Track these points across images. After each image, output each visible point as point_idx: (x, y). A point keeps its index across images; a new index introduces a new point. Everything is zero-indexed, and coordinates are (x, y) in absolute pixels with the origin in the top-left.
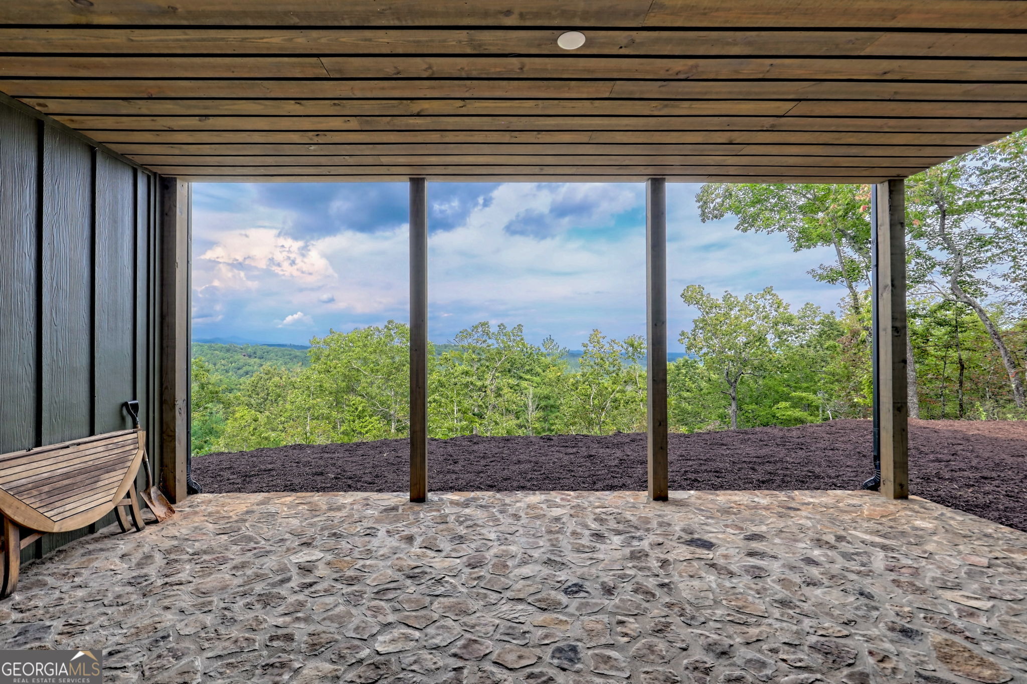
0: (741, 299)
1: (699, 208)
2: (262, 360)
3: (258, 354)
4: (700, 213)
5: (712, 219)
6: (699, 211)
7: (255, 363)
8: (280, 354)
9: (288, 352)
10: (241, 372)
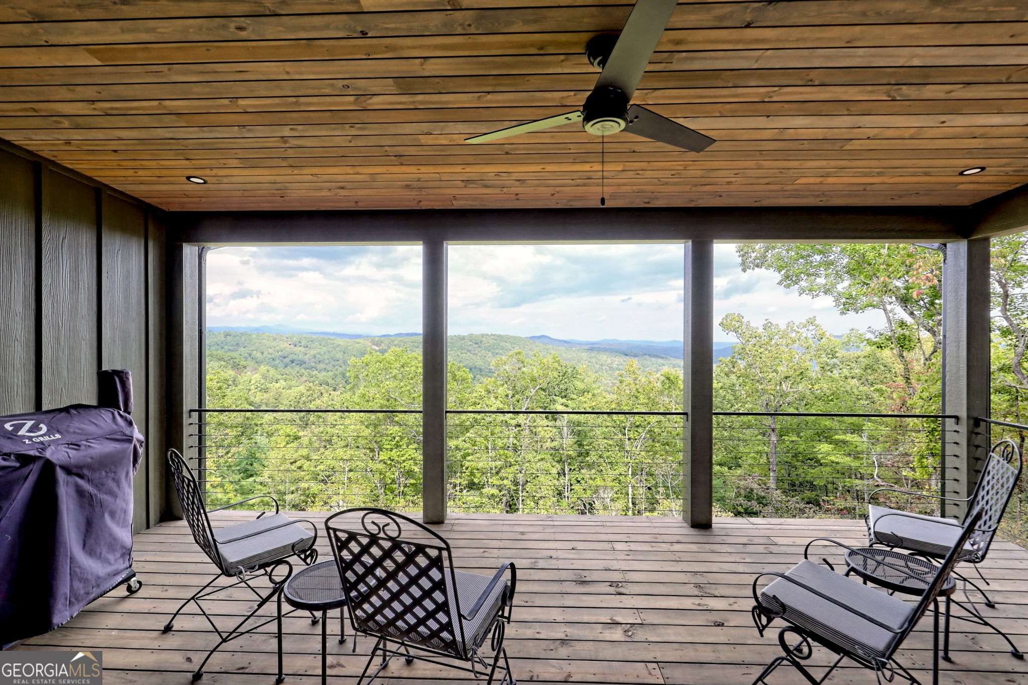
0: (783, 327)
1: (739, 256)
2: (307, 349)
3: (303, 343)
4: (741, 262)
5: (753, 269)
6: (740, 260)
7: (300, 351)
8: (323, 343)
9: (331, 341)
10: (287, 360)
